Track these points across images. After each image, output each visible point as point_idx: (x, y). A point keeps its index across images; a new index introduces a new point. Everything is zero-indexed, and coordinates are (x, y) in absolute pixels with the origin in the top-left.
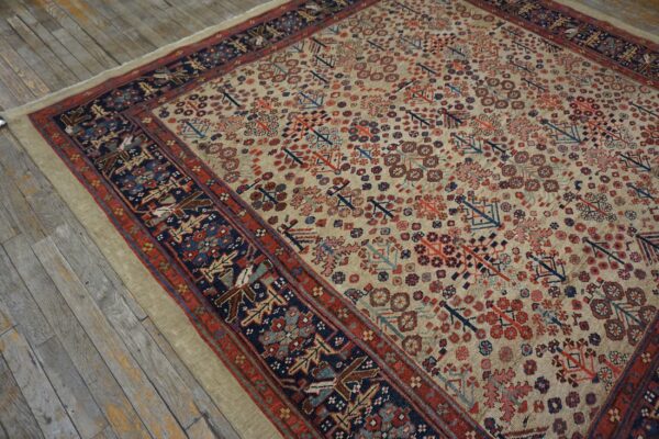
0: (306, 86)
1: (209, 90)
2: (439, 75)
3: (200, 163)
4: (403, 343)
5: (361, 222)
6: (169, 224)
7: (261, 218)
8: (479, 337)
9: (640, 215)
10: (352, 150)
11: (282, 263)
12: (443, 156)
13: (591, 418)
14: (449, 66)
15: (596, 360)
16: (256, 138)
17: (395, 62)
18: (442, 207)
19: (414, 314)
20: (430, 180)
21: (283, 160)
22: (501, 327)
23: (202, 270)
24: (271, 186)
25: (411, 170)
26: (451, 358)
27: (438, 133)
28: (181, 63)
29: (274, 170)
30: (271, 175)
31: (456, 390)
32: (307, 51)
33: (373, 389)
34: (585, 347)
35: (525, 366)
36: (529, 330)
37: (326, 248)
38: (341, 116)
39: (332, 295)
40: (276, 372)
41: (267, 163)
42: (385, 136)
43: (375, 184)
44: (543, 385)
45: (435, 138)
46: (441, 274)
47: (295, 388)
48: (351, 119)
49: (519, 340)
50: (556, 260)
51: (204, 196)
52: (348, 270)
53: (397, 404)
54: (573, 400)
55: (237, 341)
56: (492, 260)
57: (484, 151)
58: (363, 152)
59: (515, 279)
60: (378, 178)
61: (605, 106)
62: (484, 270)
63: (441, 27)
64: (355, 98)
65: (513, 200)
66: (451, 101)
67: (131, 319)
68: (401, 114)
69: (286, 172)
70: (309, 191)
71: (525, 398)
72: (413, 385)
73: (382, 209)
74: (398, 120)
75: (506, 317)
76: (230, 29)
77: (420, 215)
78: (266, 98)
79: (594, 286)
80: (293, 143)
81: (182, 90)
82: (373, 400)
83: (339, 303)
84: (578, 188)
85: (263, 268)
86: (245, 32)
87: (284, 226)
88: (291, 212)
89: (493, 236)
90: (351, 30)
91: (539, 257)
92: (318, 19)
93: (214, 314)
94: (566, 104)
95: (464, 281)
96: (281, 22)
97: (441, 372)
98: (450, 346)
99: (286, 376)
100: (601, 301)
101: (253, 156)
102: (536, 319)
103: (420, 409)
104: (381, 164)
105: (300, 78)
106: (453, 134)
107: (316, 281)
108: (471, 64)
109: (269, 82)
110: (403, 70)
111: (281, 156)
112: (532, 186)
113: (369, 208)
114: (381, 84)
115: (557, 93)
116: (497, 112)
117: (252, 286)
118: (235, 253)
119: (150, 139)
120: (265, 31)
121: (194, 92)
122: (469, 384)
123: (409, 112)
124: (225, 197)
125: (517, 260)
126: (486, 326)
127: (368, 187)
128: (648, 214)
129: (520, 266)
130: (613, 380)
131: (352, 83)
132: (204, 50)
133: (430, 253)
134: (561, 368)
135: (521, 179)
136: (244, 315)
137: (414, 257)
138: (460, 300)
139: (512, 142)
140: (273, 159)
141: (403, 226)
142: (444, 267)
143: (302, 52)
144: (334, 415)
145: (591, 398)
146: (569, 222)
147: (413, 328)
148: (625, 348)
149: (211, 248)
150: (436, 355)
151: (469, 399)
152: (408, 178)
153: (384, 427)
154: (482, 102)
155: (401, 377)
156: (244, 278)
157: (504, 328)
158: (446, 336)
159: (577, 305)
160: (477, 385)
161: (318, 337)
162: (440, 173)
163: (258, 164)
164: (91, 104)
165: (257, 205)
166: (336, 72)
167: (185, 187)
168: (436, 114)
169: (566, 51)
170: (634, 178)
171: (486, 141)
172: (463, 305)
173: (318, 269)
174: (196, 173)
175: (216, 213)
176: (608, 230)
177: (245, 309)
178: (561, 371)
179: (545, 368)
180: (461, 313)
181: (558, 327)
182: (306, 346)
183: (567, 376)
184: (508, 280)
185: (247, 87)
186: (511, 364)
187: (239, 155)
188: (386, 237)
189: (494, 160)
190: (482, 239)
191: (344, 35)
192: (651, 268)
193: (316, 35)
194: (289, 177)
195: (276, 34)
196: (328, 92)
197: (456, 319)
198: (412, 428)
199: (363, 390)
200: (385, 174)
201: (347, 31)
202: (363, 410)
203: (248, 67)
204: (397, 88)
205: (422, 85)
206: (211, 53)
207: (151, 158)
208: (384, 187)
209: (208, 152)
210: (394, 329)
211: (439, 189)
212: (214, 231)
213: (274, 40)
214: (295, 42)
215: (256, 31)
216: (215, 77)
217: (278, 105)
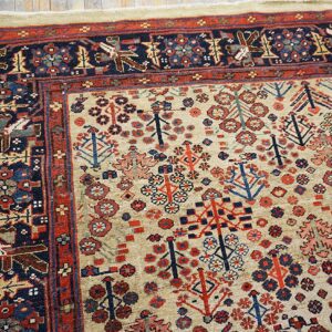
0: (252, 156)
3: (70, 204)
10: (245, 294)
16: (150, 205)
24: (123, 288)
28: (137, 41)
29: (140, 264)
32: (287, 102)
38: (265, 231)
41: (138, 250)
42: (300, 297)
58: (256, 305)
64: (299, 211)
69: (151, 278)
76: (219, 17)
78: (198, 148)
80: (186, 238)
81: (116, 82)
86: (233, 32)
96: (284, 37)
101: (129, 231)
105: (254, 139)
109: (216, 124)
119: (42, 138)
120: (258, 43)
121: (126, 94)
124: (64, 271)
131: (309, 186)
132: (172, 37)
143: (279, 98)
164: (16, 50)
165: (91, 305)
167: (35, 229)
185: (186, 118)
187: (116, 220)
194: (150, 287)
195: (268, 54)
196: (274, 182)
203: (206, 89)
206: (177, 44)
207: (28, 164)
209: (88, 192)
212: (25, 313)
213: (260, 61)
214: (281, 78)
215: (246, 36)
216: (161, 84)
217: (205, 167)
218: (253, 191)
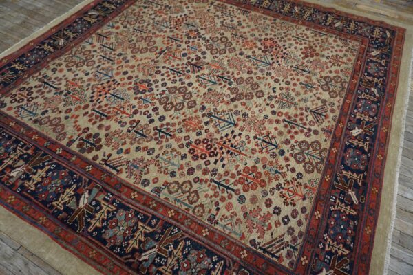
0: (99, 66)
1: (32, 82)
2: (182, 42)
3: (37, 133)
4: (193, 211)
5: (152, 144)
6: (23, 180)
7: (87, 159)
8: (237, 194)
9: (310, 99)
10: (138, 100)
11: (107, 184)
12: (193, 91)
13: (306, 221)
14: (187, 35)
15: (302, 187)
16: (73, 107)
17: (154, 39)
18: (200, 122)
19: (196, 192)
20: (189, 107)
21: (94, 117)
22: (248, 184)
23: (54, 203)
24: (89, 136)
25: (177, 104)
26: (223, 211)
27: (189, 77)
28: (7, 68)
29: (90, 125)
30: (88, 129)
31: (230, 230)
32: (95, 43)
33: (181, 245)
34: (296, 182)
35: (265, 203)
36: (264, 181)
37: (133, 166)
38: (126, 81)
39: (143, 195)
40: (118, 254)
41: (83, 122)
42: (157, 86)
43: (156, 118)
44: (277, 211)
45: (187, 81)
46: (207, 163)
47: (132, 260)
48: (133, 81)
49: (259, 189)
50: (270, 136)
51: (45, 154)
52: (150, 177)
53: (197, 249)
54: (295, 214)
55: (88, 242)
56: (235, 146)
57: (218, 82)
58: (144, 100)
59: (250, 154)
60: (157, 114)
61: (280, 41)
62: (231, 154)
63: (178, 11)
64: (133, 67)
65: (240, 108)
66: (193, 56)
67: (9, 251)
68: (164, 71)
69: (98, 124)
70: (115, 133)
71: (270, 221)
72: (204, 235)
73: (164, 133)
74: (163, 75)
75: (250, 178)
76: (38, 37)
77: (188, 131)
78: (74, 79)
79: (294, 146)
80: (98, 105)
81: (12, 86)
82: (182, 251)
83: (149, 198)
84: (274, 92)
85: (95, 191)
86: (50, 38)
87: (103, 160)
88: (106, 149)
89: (233, 132)
90: (122, 24)
91: (261, 138)
92: (98, 21)
93: (69, 230)
94: (259, 44)
95: (222, 164)
96: (73, 27)
97: (219, 222)
98: (221, 205)
99: (125, 254)
100: (299, 153)
101: (73, 120)
102: (266, 174)
103: (212, 247)
104: (158, 105)
105: (94, 62)
106: (198, 76)
107: (132, 189)
108: (200, 31)
109: (74, 68)
110: (159, 43)
111: (92, 115)
112: (249, 96)
113: (156, 134)
114: (148, 54)
115: (252, 38)
116: (221, 57)
117: (91, 204)
118: (75, 186)
120: (64, 35)
121: (22, 86)
122: (236, 223)
123: (168, 68)
124: (59, 151)
125: (249, 143)
126: (240, 187)
127: (152, 121)
128: (313, 98)
129: (251, 146)
130: (313, 196)
131: (129, 58)
132: (23, 56)
133: (198, 152)
134: (285, 198)
135: (242, 94)
136: (89, 224)
137: (189, 157)
138: (221, 176)
139: (233, 73)
140: (87, 118)
141: (178, 140)
142: (208, 158)
143: (92, 44)
144: (161, 269)
145: (304, 210)
146: (273, 113)
147: (197, 200)
148: (316, 176)
149: (57, 187)
150: (214, 212)
151: (239, 232)
152: (176, 110)
153: (192, 266)
154: (211, 52)
155: (196, 232)
156: (84, 201)
157: (250, 184)
158: (217, 199)
159: (287, 159)
160: (241, 223)
161: (140, 224)
162: (194, 102)
163: (78, 124)
165: (83, 151)
166: (117, 52)
167: (29, 152)
168: (185, 66)
169: (253, 13)
170: (303, 79)
171: (218, 76)
172: (224, 178)
173: (131, 181)
174: (35, 140)
175: (55, 163)
176: (294, 112)
177: (89, 220)
178: (286, 200)
179: (277, 201)
180: (224, 183)
181: (279, 175)
182: (134, 232)
183: (289, 201)
184: (246, 155)
185: (59, 75)
186: (258, 204)
187: (64, 121)
188: (169, 150)
189: (225, 86)
190: (227, 135)
191: (118, 28)
192: (321, 127)
193: (99, 31)
194: (100, 127)
195: (72, 35)
196: (115, 67)
197: (221, 188)
198: (209, 260)
199: (175, 247)
200: (161, 111)
201: (119, 24)
202: (177, 260)
203: (57, 61)
204: (158, 55)
205: (173, 50)
206: (28, 57)
208: (162, 118)
209: (41, 124)
210: (186, 205)
211: (196, 112)
212: (57, 175)
213: (71, 39)
214: (86, 38)
215: (57, 36)
216: (35, 72)
217: (83, 82)
218: (110, 74)
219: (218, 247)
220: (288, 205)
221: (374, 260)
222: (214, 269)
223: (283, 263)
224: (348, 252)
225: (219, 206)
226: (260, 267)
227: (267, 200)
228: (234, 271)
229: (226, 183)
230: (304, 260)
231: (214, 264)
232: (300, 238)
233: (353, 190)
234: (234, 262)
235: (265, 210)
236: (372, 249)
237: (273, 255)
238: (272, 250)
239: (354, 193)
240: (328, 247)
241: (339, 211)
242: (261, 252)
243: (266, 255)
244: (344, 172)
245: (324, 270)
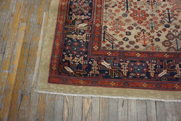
8: (126, 12)
13: (131, 49)
15: (151, 43)
22: (135, 15)
26: (113, 10)
31: (106, 15)
34: (152, 38)
35: (129, 27)
36: (142, 22)
44: (129, 34)
50: (175, 17)
53: (90, 5)
54: (132, 43)
56: (155, 1)
59: (155, 10)
62: (148, 1)
71: (121, 31)
72: (98, 6)
75: (139, 15)
79: (177, 31)
91: (170, 12)
97: (107, 10)
98: (116, 7)
100: (173, 35)
102: (147, 22)
103: (94, 11)
122: (111, 17)
125: (162, 7)
126: (131, 12)
129: (160, 8)
130: (149, 50)
134: (138, 35)
138: (132, 2)
145: (137, 47)
148: (164, 49)
150: (111, 6)
151: (107, 19)
153: (82, 6)
155: (97, 2)
157: (136, 16)
159: (164, 30)
160: (112, 19)
172: (132, 3)
178: (137, 36)
179: (134, 32)
180: (129, 4)
181: (151, 29)
183: (138, 38)
184: (152, 8)
186: (126, 23)
197: (126, 4)
198: (88, 12)
219: (95, 13)
220: (135, 38)
221: (129, 90)
222: (85, 16)
223: (102, 44)
224: (125, 75)
225: (115, 7)
226: (95, 34)
227: (131, 27)
228: (88, 24)
229: (130, 5)
230: (109, 54)
231: (87, 15)
232: (120, 49)
233: (167, 72)
234: (92, 22)
235: (125, 27)
236: (134, 88)
237: (104, 38)
238: (106, 37)
239: (166, 73)
240: (122, 64)
241: (148, 67)
242: (103, 32)
243: (103, 35)
244: (178, 65)
245: (110, 64)
